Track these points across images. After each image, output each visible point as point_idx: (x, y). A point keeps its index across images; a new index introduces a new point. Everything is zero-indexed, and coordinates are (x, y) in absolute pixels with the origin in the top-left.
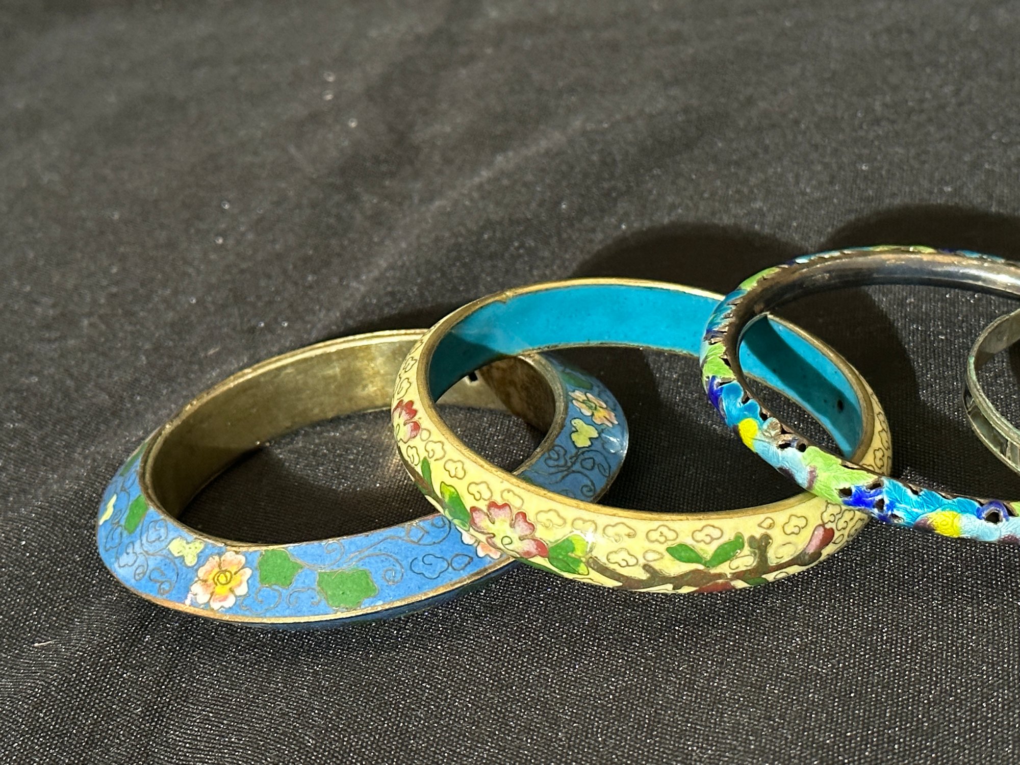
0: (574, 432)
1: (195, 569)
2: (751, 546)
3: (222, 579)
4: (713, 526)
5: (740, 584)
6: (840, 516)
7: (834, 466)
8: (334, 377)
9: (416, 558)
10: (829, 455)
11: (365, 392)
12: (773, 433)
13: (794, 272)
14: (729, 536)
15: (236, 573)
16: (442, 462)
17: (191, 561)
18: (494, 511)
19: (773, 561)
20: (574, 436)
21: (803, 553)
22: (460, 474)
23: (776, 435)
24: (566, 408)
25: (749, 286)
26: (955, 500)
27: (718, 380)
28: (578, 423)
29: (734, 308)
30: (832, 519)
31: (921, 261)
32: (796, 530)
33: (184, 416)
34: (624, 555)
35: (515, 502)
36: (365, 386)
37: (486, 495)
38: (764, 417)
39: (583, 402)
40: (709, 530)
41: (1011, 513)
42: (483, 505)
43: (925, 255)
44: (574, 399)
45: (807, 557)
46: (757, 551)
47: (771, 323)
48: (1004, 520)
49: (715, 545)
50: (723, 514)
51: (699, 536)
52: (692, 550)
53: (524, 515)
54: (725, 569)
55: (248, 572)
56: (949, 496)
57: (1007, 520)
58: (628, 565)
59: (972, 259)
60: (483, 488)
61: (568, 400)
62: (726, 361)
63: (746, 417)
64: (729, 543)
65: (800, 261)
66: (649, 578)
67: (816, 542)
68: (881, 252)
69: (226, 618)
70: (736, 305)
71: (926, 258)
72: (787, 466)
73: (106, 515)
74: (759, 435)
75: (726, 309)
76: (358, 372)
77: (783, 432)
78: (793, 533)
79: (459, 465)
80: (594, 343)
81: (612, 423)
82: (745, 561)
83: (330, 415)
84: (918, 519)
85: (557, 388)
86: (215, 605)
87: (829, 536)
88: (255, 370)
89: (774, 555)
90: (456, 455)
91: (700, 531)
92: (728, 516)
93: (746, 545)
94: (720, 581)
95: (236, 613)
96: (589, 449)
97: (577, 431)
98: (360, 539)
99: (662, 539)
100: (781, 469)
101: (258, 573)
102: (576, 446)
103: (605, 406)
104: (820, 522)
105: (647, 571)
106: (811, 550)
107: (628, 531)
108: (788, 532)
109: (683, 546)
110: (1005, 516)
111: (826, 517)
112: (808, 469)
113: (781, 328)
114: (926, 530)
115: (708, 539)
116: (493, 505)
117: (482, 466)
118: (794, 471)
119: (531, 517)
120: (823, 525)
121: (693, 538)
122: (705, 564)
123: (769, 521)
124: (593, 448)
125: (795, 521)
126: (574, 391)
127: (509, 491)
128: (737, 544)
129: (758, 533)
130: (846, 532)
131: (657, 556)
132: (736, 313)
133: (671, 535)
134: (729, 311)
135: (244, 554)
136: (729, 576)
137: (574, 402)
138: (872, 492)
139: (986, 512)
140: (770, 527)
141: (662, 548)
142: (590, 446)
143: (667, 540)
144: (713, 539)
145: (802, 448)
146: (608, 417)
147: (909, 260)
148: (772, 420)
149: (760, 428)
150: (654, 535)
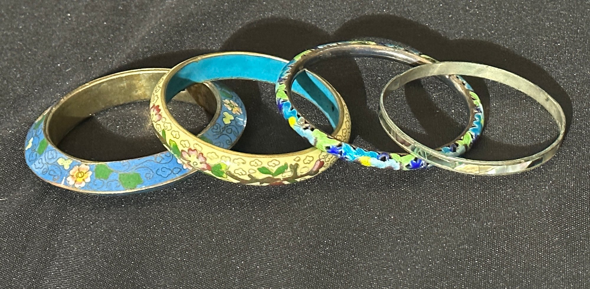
0: (224, 117)
1: (69, 171)
2: (290, 168)
3: (80, 175)
4: (276, 160)
5: (286, 183)
6: (326, 156)
7: (324, 137)
8: (124, 87)
9: (159, 169)
10: (322, 133)
11: (136, 94)
12: (302, 123)
13: (316, 52)
14: (282, 164)
15: (85, 173)
16: (171, 131)
17: (67, 167)
18: (190, 152)
19: (299, 174)
20: (224, 119)
21: (312, 171)
22: (178, 137)
23: (303, 124)
24: (221, 107)
25: (298, 58)
26: (369, 152)
27: (282, 100)
28: (226, 114)
29: (290, 68)
30: (323, 157)
31: (370, 48)
32: (309, 162)
33: (60, 104)
34: (241, 171)
35: (199, 149)
36: (137, 91)
37: (188, 145)
38: (299, 116)
39: (228, 104)
40: (274, 162)
41: (390, 158)
42: (186, 149)
43: (372, 45)
44: (225, 103)
45: (313, 172)
46: (293, 170)
47: (307, 73)
48: (387, 160)
49: (277, 167)
50: (280, 155)
51: (270, 164)
52: (267, 169)
53: (202, 154)
54: (280, 177)
55: (90, 173)
56: (367, 151)
57: (389, 160)
58: (242, 175)
59: (390, 48)
60: (186, 143)
61: (222, 103)
62: (286, 92)
63: (291, 116)
64: (282, 167)
65: (319, 47)
66: (251, 180)
67: (317, 167)
68: (354, 44)
69: (81, 191)
70: (291, 67)
71: (372, 47)
72: (306, 136)
73: (29, 146)
74: (296, 124)
75: (287, 69)
76: (134, 85)
77: (306, 123)
78: (307, 163)
79: (177, 133)
80: (234, 78)
81: (240, 113)
82: (288, 174)
83: (121, 103)
84: (355, 159)
85: (218, 98)
86: (77, 186)
87: (322, 164)
88: (90, 84)
89: (299, 172)
90: (176, 129)
91: (271, 162)
92: (282, 156)
93: (289, 168)
94: (279, 181)
95: (85, 190)
96: (230, 125)
97: (225, 117)
98: (136, 161)
99: (256, 165)
100: (304, 137)
101: (94, 174)
102: (224, 123)
103: (237, 105)
104: (319, 159)
105: (250, 177)
106: (315, 170)
107: (243, 161)
108: (306, 162)
109: (264, 168)
110: (388, 159)
111: (321, 157)
112: (314, 138)
113: (311, 75)
114: (358, 163)
115: (274, 165)
116: (190, 149)
117: (186, 134)
118: (309, 139)
119: (205, 155)
120: (320, 160)
121: (268, 164)
122: (272, 175)
123: (298, 159)
124: (231, 124)
125: (308, 158)
126: (225, 100)
127: (197, 144)
128: (285, 167)
129: (294, 163)
130: (329, 163)
131: (254, 171)
132: (291, 71)
133: (259, 163)
134: (288, 70)
135: (89, 165)
136: (282, 179)
137: (225, 104)
138: (338, 148)
139: (381, 157)
140: (299, 161)
141: (256, 168)
142: (230, 123)
143: (258, 165)
144: (276, 165)
145: (312, 130)
146: (238, 110)
147: (365, 47)
148: (302, 118)
149: (297, 121)
150: (253, 163)
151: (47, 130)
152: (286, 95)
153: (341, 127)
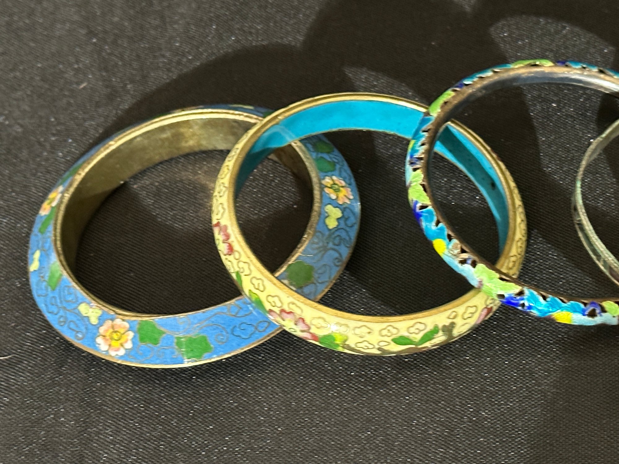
0: (327, 217)
1: (97, 327)
2: (443, 331)
3: (115, 336)
4: (420, 323)
5: (436, 348)
7: (494, 280)
9: (235, 327)
10: (491, 271)
12: (456, 251)
13: (464, 92)
14: (430, 327)
15: (124, 334)
16: (249, 277)
17: (94, 321)
18: (284, 315)
19: (455, 334)
20: (327, 220)
21: (474, 325)
22: (261, 288)
23: (458, 253)
24: (321, 196)
26: (569, 303)
27: (419, 205)
28: (329, 208)
31: (543, 72)
32: (470, 315)
34: (366, 344)
35: (297, 311)
37: (279, 304)
38: (450, 238)
39: (331, 187)
40: (418, 326)
41: (603, 310)
42: (277, 310)
43: (547, 67)
44: (325, 187)
46: (446, 332)
47: (449, 127)
48: (598, 315)
49: (421, 334)
50: (427, 314)
51: (412, 330)
52: (407, 338)
53: (303, 320)
54: (427, 344)
55: (131, 334)
56: (565, 301)
57: (600, 315)
58: (368, 348)
59: (575, 69)
60: (276, 299)
61: (322, 188)
62: (423, 186)
63: (438, 237)
64: (430, 331)
65: (467, 82)
66: (381, 353)
67: (482, 316)
68: (518, 68)
69: (119, 362)
70: (427, 131)
71: (547, 70)
72: (464, 274)
73: (34, 266)
74: (446, 252)
77: (463, 251)
78: (468, 317)
79: (260, 281)
81: (349, 200)
82: (440, 338)
84: (546, 315)
85: (313, 175)
86: (113, 353)
87: (489, 311)
89: (457, 331)
90: (259, 276)
91: (412, 326)
92: (429, 315)
93: (440, 331)
94: (424, 349)
95: (126, 361)
96: (337, 229)
97: (329, 216)
98: (200, 313)
99: (389, 334)
101: (138, 336)
102: (329, 229)
103: (344, 184)
104: (485, 306)
105: (380, 350)
106: (480, 321)
107: (368, 330)
108: (466, 317)
109: (402, 337)
110: (599, 312)
111: (489, 303)
112: (478, 278)
115: (417, 331)
116: (283, 311)
117: (275, 284)
118: (469, 279)
119: (308, 321)
121: (408, 331)
122: (415, 344)
123: (454, 314)
124: (339, 227)
125: (469, 310)
126: (324, 178)
127: (293, 304)
128: (435, 331)
129: (447, 322)
131: (387, 344)
132: (428, 140)
133: (395, 331)
134: (423, 138)
135: (128, 321)
136: (429, 346)
137: (326, 190)
138: (518, 298)
139: (588, 310)
141: (389, 339)
143: (392, 334)
144: (420, 331)
145: (474, 264)
146: (347, 194)
147: (537, 72)
148: (455, 241)
149: (448, 248)
150: (385, 332)
151: (59, 243)
152: (425, 194)
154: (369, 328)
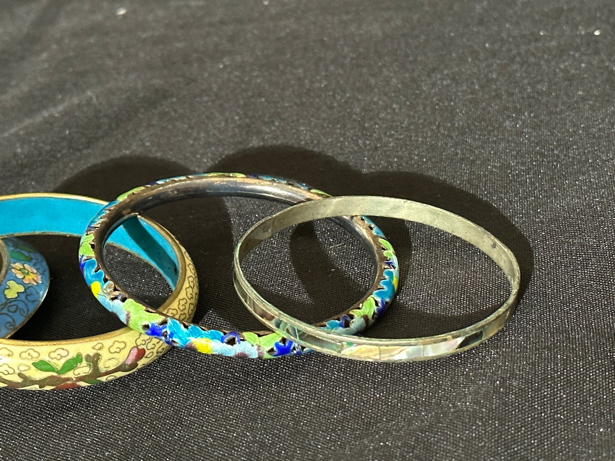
0: (7, 289)
2: (87, 361)
4: (63, 349)
5: (83, 384)
6: (149, 341)
7: (140, 311)
10: (138, 304)
12: (109, 290)
13: (154, 189)
14: (73, 355)
19: (103, 369)
20: (6, 292)
21: (124, 364)
23: (111, 292)
24: (6, 273)
25: (122, 198)
26: (209, 331)
27: (85, 258)
28: (11, 283)
29: (108, 212)
30: (143, 343)
31: (236, 182)
32: (118, 350)
34: (6, 367)
38: (106, 280)
39: (20, 270)
40: (60, 351)
41: (242, 339)
43: (239, 178)
44: (13, 268)
45: (127, 367)
46: (91, 364)
47: (140, 220)
48: (237, 343)
49: (63, 361)
50: (69, 342)
51: (53, 355)
52: (48, 364)
54: (70, 374)
56: (206, 329)
57: (239, 343)
58: (9, 374)
59: (267, 181)
61: (9, 268)
62: (93, 246)
63: (94, 281)
64: (73, 359)
65: (159, 182)
66: (23, 382)
67: (132, 357)
68: (211, 177)
70: (110, 210)
71: (238, 180)
72: (115, 311)
74: (100, 292)
77: (115, 290)
78: (116, 352)
80: (37, 232)
81: (37, 283)
82: (84, 370)
84: (187, 343)
85: (5, 261)
87: (141, 354)
89: (102, 366)
91: (54, 352)
92: (72, 342)
93: (84, 360)
94: (69, 382)
96: (15, 299)
97: (9, 288)
99: (30, 357)
100: (112, 312)
102: (6, 298)
103: (35, 271)
104: (135, 345)
105: (21, 377)
106: (129, 362)
107: (8, 352)
108: (112, 351)
109: (43, 362)
110: (238, 341)
111: (139, 342)
112: (126, 313)
113: (145, 223)
114: (191, 350)
115: (59, 357)
118: (118, 314)
120: (137, 347)
121: (49, 356)
122: (57, 372)
123: (100, 345)
124: (18, 299)
125: (117, 345)
126: (15, 263)
128: (78, 359)
129: (92, 353)
130: (155, 351)
131: (26, 368)
132: (108, 216)
133: (35, 355)
134: (104, 214)
136: (74, 379)
137: (13, 270)
138: (161, 327)
139: (227, 339)
140: (100, 349)
141: (29, 363)
143: (32, 357)
144: (62, 357)
145: (124, 300)
146: (35, 279)
147: (228, 182)
148: (110, 282)
149: (102, 288)
150: (24, 355)
152: (92, 250)
153: (176, 297)
154: (9, 350)
